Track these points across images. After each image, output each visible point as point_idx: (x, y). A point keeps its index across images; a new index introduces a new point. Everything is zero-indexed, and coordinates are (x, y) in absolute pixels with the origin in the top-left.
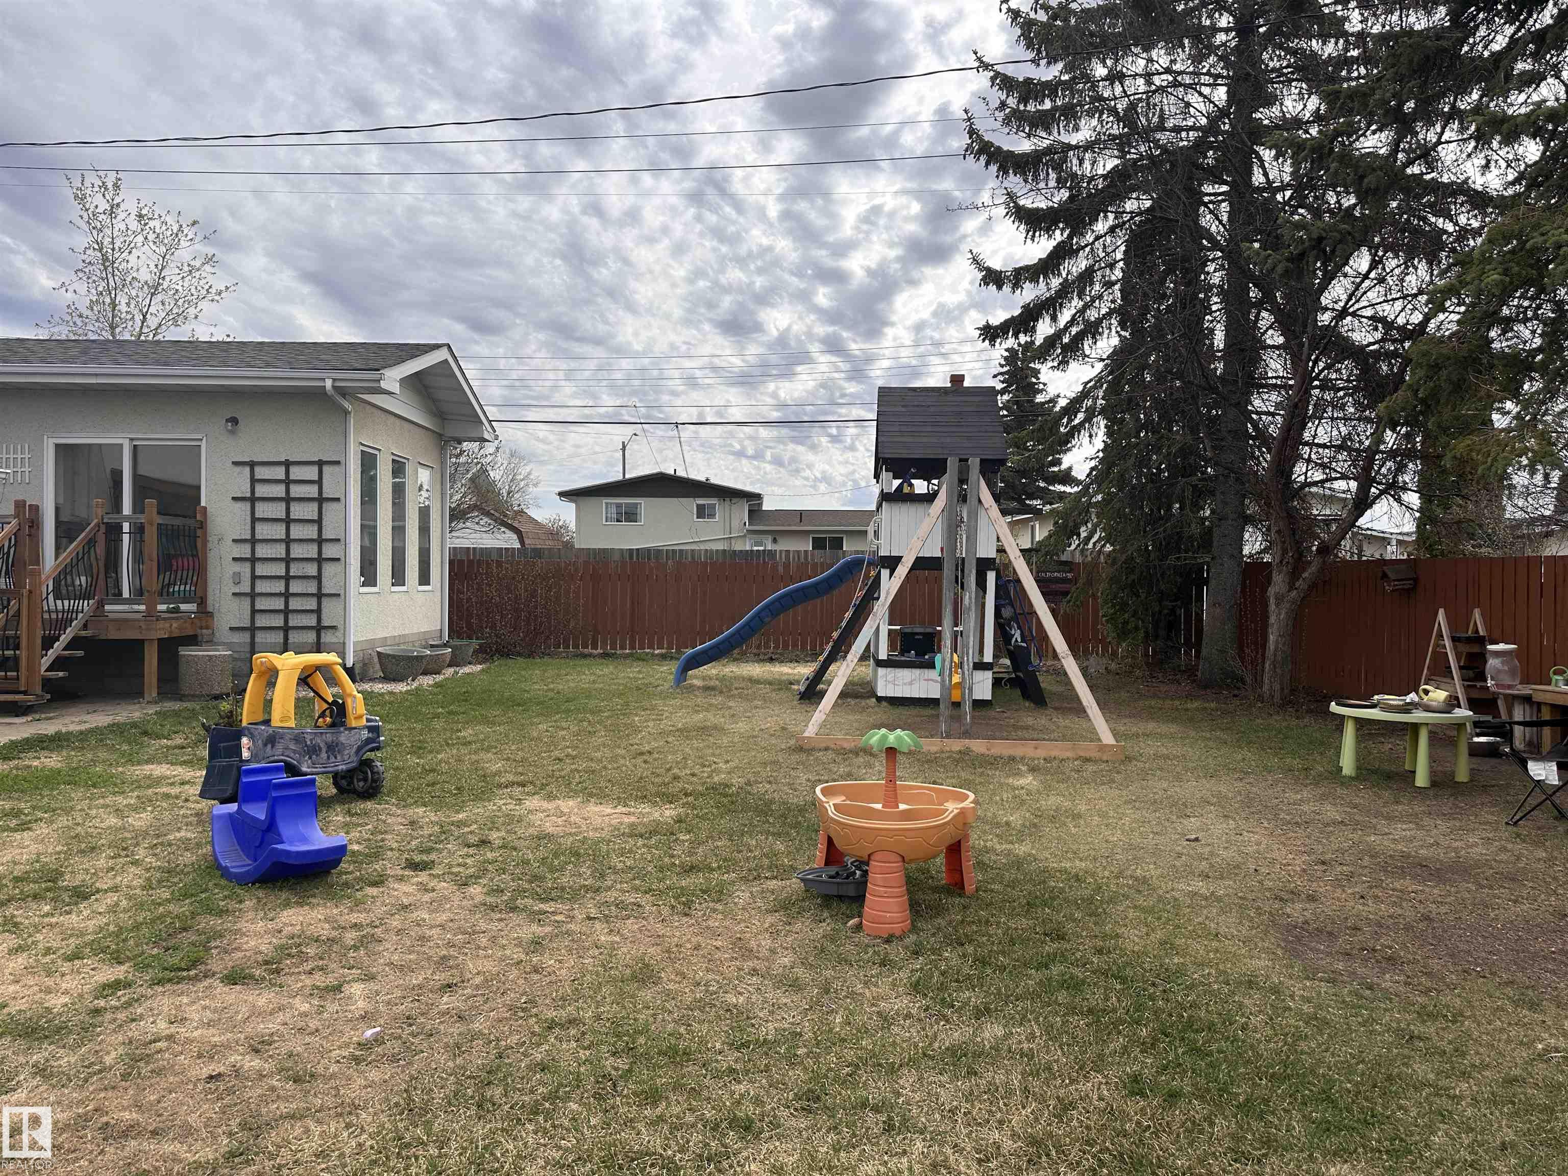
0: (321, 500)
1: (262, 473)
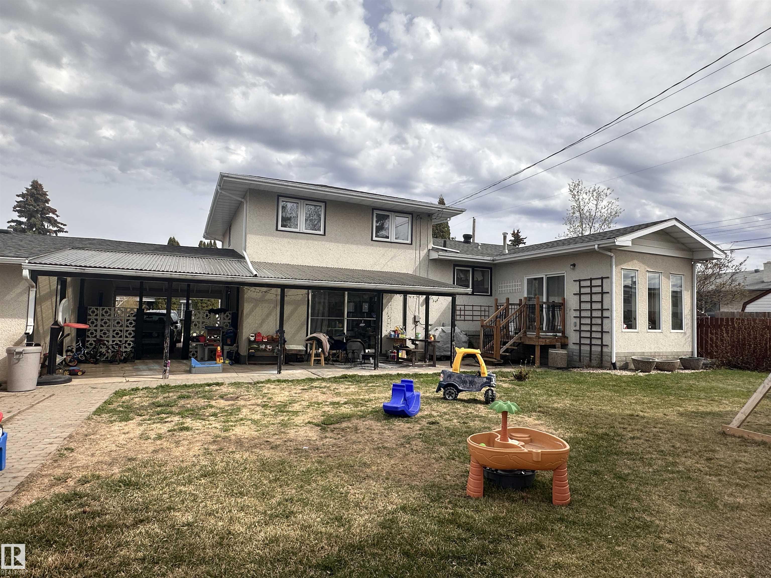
0: (602, 293)
1: (583, 284)
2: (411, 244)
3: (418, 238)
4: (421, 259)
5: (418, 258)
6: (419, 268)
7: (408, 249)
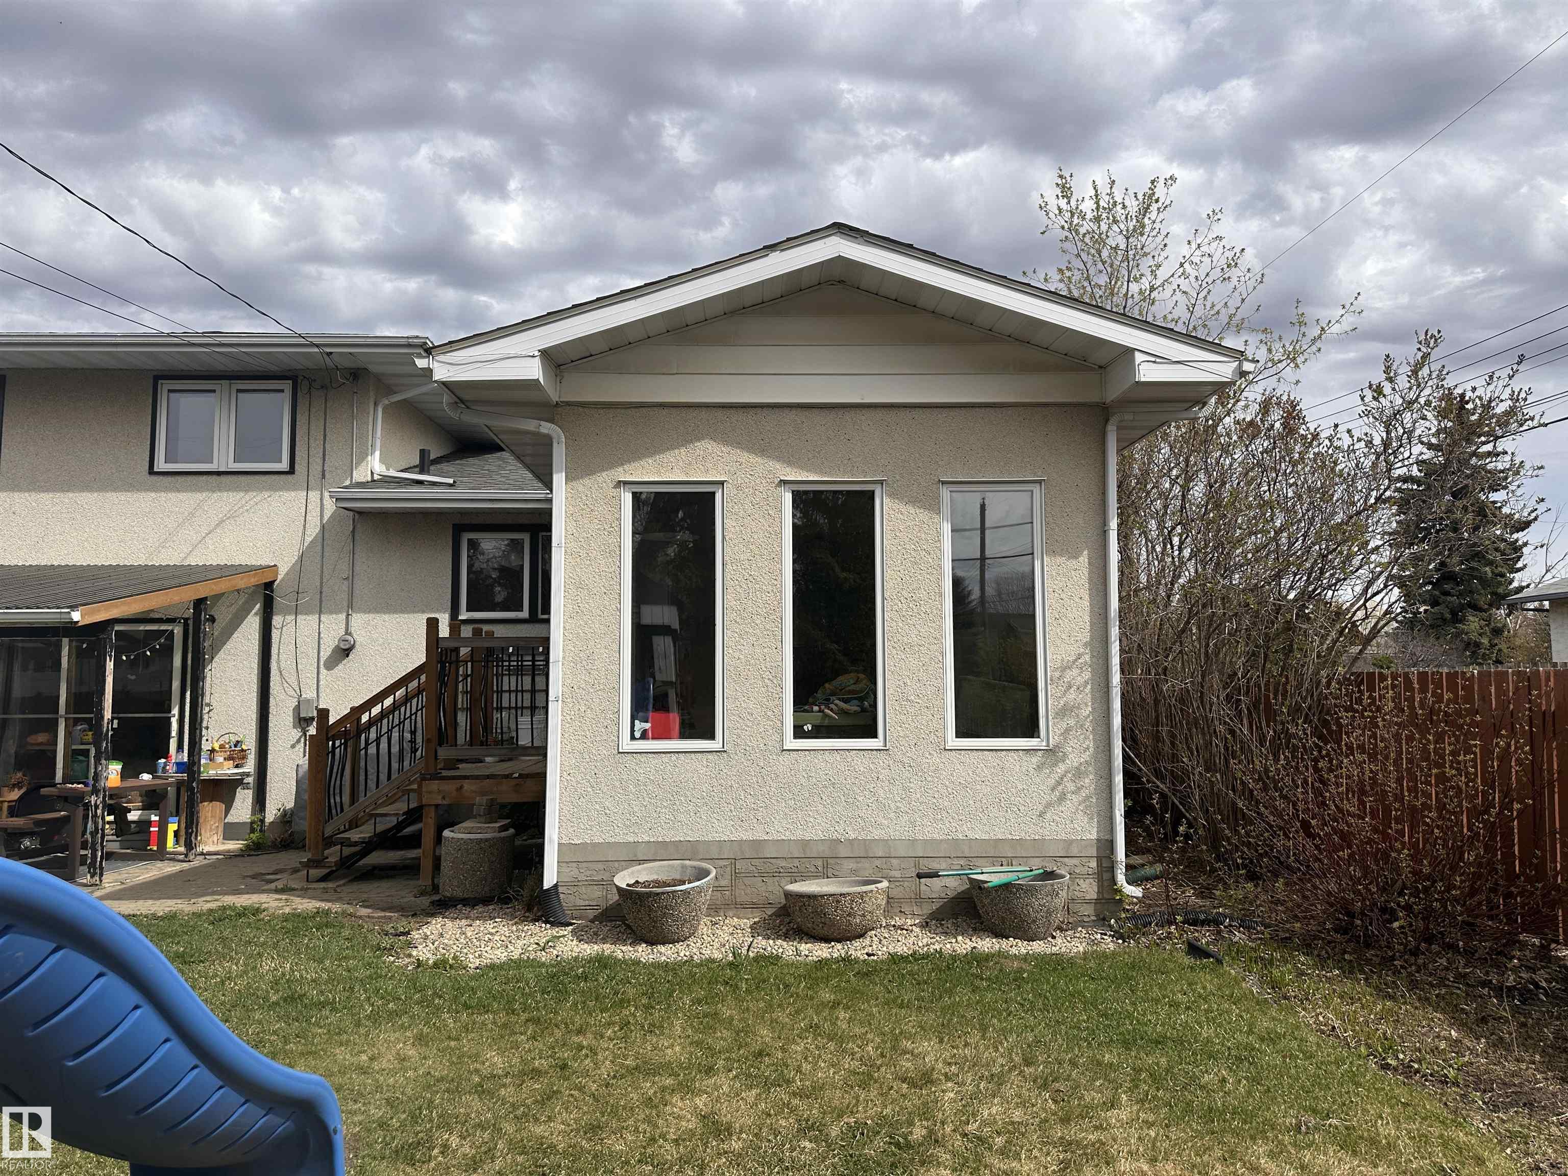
2: (292, 471)
3: (317, 452)
4: (327, 515)
5: (314, 514)
6: (319, 548)
7: (281, 489)
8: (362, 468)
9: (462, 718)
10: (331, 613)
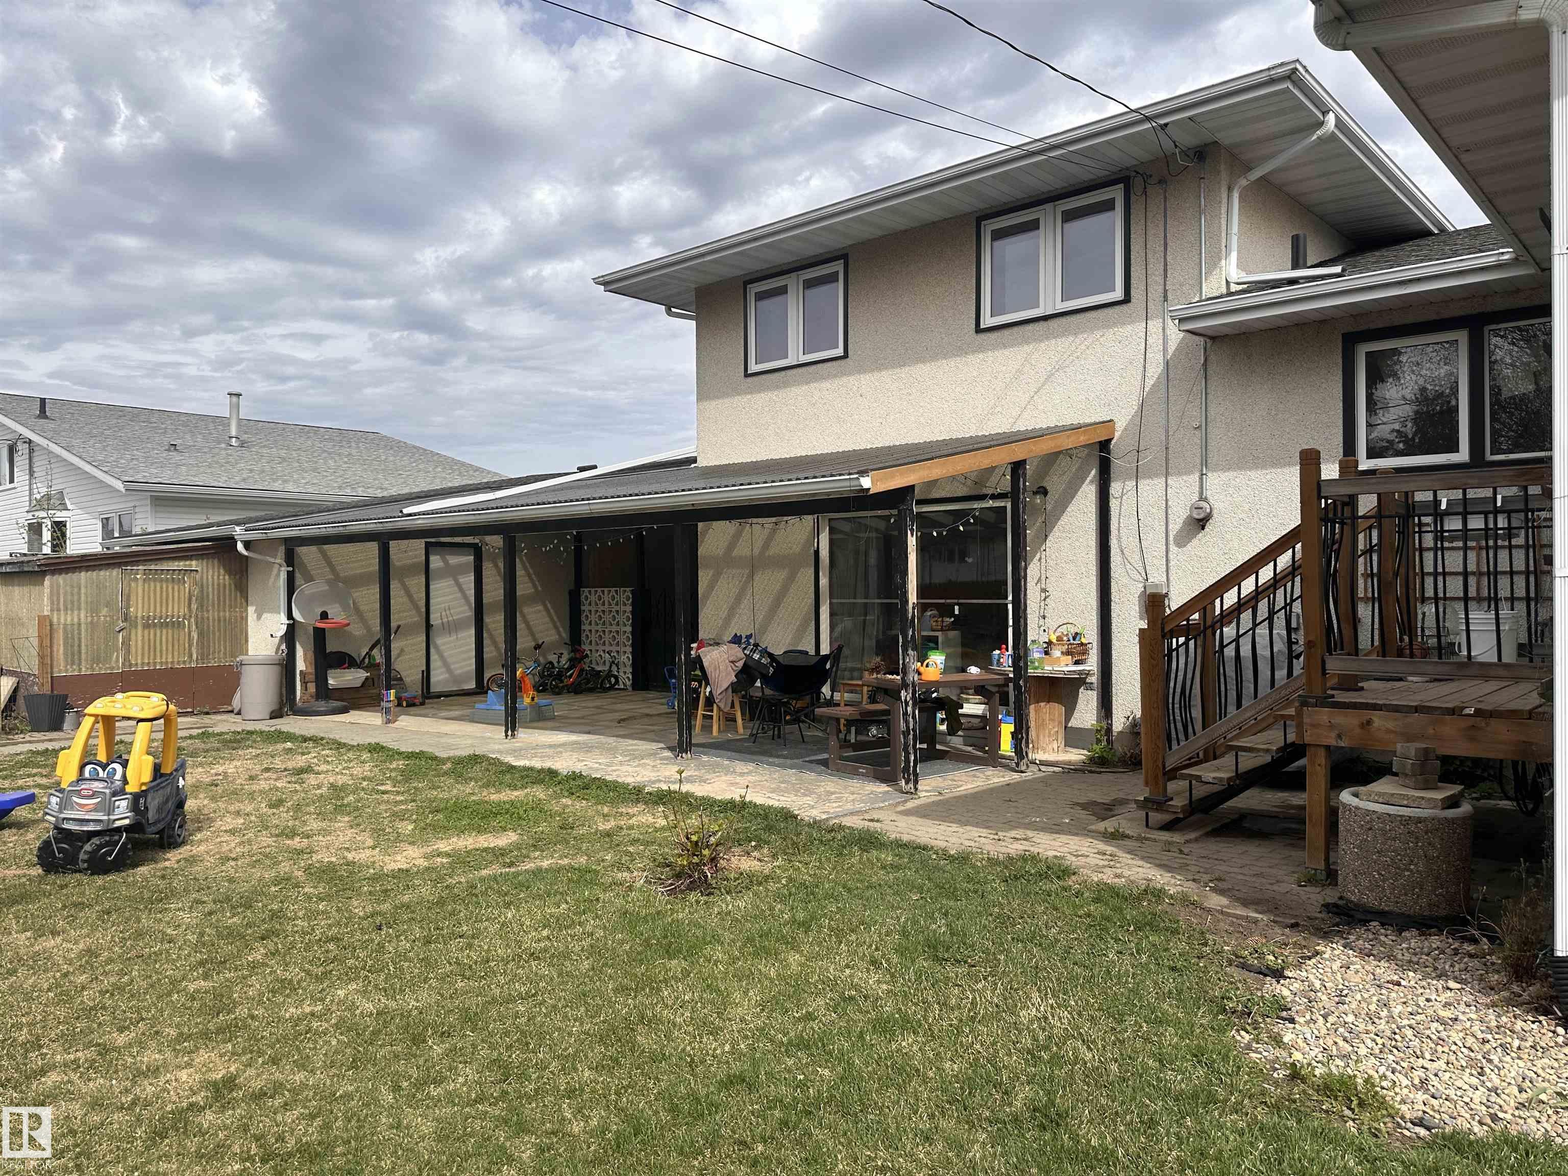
2: (1127, 299)
3: (1156, 269)
4: (1172, 347)
5: (1156, 349)
6: (1164, 390)
7: (1115, 325)
8: (1213, 279)
9: (1364, 612)
10: (1180, 474)
